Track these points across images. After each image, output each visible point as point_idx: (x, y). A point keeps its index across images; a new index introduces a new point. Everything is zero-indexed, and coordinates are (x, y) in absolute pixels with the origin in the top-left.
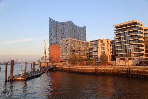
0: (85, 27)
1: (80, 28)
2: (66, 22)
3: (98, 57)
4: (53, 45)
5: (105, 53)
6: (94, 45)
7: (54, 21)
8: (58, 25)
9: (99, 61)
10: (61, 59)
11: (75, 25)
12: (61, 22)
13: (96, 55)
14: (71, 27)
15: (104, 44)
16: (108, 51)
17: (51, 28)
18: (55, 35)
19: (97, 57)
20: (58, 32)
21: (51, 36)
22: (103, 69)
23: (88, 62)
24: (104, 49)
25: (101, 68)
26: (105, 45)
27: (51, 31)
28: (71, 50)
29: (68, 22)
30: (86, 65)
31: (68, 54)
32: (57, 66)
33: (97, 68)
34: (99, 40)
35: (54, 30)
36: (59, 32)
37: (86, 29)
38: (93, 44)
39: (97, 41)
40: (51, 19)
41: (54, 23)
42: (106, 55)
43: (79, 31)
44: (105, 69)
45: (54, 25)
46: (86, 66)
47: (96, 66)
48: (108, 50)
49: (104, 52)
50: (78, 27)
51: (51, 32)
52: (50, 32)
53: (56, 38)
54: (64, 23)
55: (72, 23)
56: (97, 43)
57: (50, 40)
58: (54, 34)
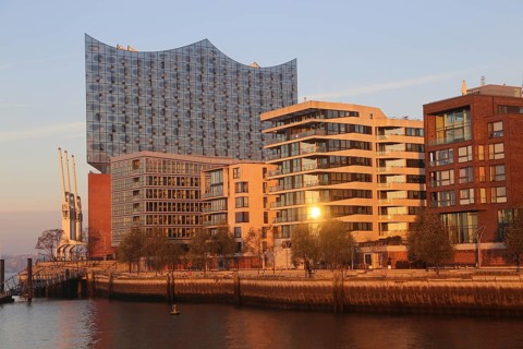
0: (292, 65)
1: (260, 73)
2: (175, 54)
6: (216, 185)
8: (135, 68)
11: (227, 60)
14: (208, 74)
16: (263, 210)
17: (92, 87)
18: (118, 123)
20: (132, 106)
21: (94, 127)
24: (243, 202)
29: (188, 49)
35: (112, 99)
36: (142, 104)
38: (214, 182)
41: (111, 60)
43: (255, 88)
45: (111, 70)
49: (246, 214)
50: (249, 70)
51: (93, 107)
52: (91, 107)
53: (126, 139)
54: (164, 54)
55: (214, 51)
57: (94, 147)
58: (112, 119)
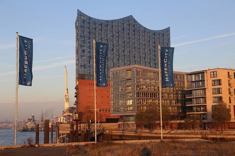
0: (168, 30)
1: (155, 33)
2: (118, 21)
3: (205, 110)
4: (88, 79)
5: (222, 102)
6: (195, 82)
7: (90, 18)
8: (100, 27)
9: (209, 119)
10: (113, 115)
11: (140, 26)
12: (107, 21)
13: (200, 107)
14: (132, 32)
15: (219, 80)
16: (229, 96)
17: (81, 36)
19: (203, 111)
21: (81, 56)
22: (220, 136)
23: (183, 121)
24: (219, 91)
25: (216, 135)
26: (222, 82)
27: (83, 44)
28: (138, 93)
29: (123, 19)
30: (178, 129)
31: (130, 102)
32: (107, 132)
33: (205, 134)
34: (209, 72)
37: (169, 35)
38: (194, 80)
39: (202, 73)
40: (80, 14)
41: (89, 23)
42: (225, 105)
43: (152, 40)
44: (225, 136)
45: (89, 28)
46: (179, 131)
47: (204, 131)
48: (230, 93)
49: (220, 98)
50: (150, 31)
51: (81, 46)
54: (112, 21)
56: (203, 77)
